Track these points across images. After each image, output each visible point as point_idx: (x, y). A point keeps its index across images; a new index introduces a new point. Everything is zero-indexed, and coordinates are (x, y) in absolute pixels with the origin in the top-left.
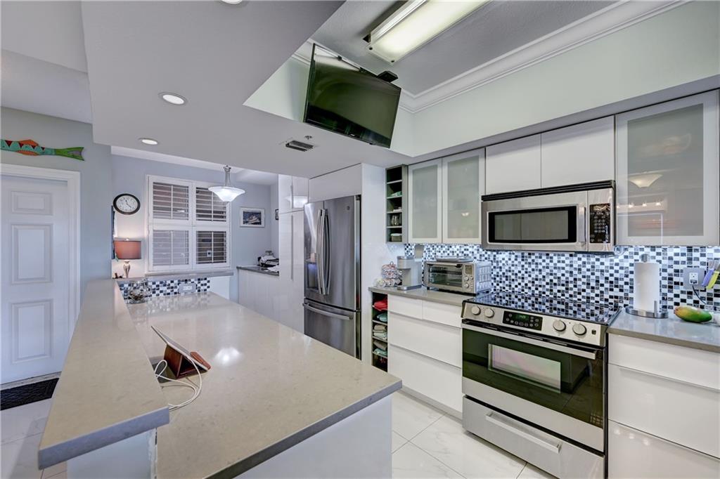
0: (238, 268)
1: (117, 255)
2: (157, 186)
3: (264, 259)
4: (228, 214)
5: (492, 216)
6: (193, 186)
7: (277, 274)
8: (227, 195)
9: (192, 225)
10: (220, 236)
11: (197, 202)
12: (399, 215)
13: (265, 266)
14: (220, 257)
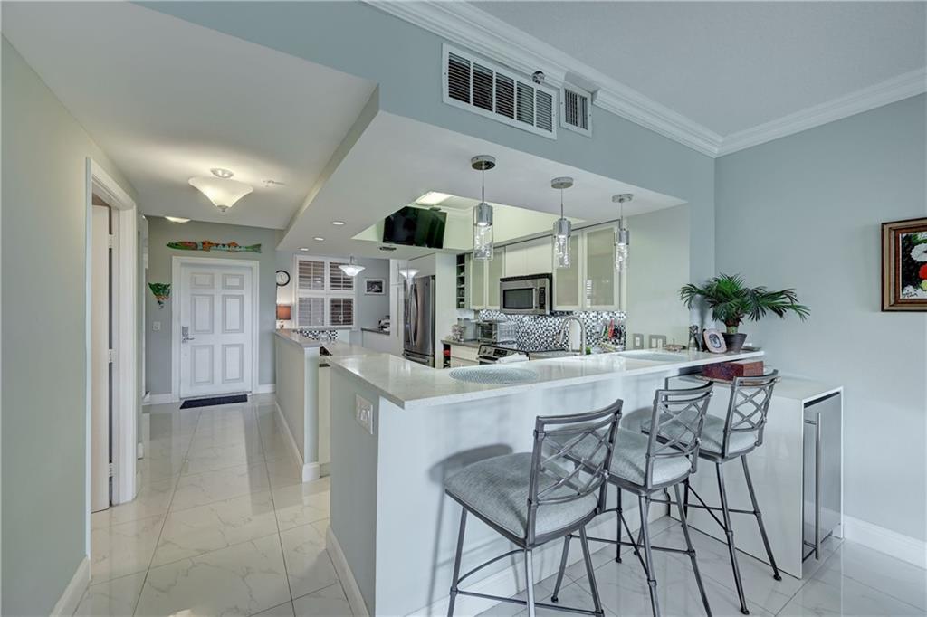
0: (363, 330)
1: (278, 318)
2: (301, 263)
3: (383, 322)
4: (354, 284)
5: (505, 291)
6: (327, 261)
7: (388, 333)
8: (351, 271)
9: (327, 293)
10: (348, 302)
11: (331, 270)
12: (463, 288)
13: (383, 327)
14: (348, 320)
